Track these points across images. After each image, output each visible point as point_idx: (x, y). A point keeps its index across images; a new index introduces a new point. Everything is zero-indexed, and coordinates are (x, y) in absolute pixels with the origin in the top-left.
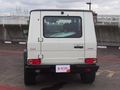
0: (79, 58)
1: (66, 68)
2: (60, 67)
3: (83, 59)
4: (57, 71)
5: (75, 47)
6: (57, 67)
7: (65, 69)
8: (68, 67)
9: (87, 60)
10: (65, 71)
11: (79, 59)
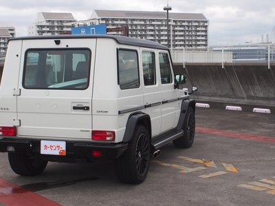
0: (81, 129)
1: (58, 147)
2: (49, 143)
3: (88, 131)
4: (43, 151)
5: (75, 108)
6: (43, 143)
7: (57, 149)
8: (63, 146)
9: (95, 134)
10: (57, 153)
11: (82, 131)
